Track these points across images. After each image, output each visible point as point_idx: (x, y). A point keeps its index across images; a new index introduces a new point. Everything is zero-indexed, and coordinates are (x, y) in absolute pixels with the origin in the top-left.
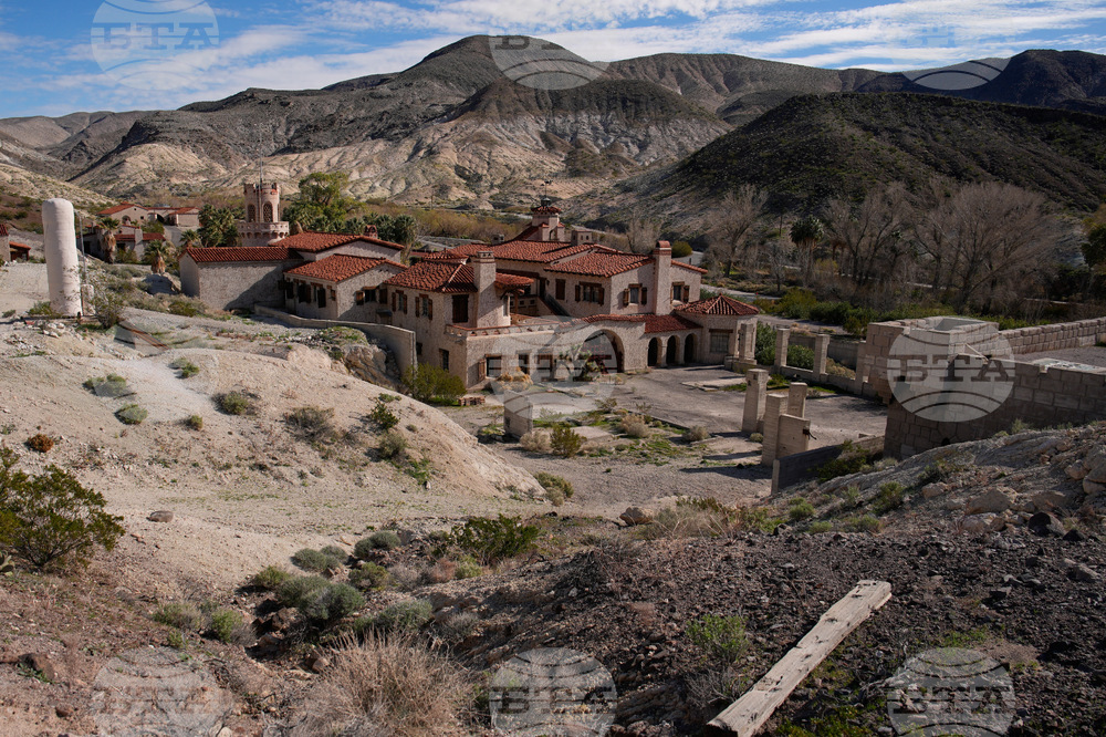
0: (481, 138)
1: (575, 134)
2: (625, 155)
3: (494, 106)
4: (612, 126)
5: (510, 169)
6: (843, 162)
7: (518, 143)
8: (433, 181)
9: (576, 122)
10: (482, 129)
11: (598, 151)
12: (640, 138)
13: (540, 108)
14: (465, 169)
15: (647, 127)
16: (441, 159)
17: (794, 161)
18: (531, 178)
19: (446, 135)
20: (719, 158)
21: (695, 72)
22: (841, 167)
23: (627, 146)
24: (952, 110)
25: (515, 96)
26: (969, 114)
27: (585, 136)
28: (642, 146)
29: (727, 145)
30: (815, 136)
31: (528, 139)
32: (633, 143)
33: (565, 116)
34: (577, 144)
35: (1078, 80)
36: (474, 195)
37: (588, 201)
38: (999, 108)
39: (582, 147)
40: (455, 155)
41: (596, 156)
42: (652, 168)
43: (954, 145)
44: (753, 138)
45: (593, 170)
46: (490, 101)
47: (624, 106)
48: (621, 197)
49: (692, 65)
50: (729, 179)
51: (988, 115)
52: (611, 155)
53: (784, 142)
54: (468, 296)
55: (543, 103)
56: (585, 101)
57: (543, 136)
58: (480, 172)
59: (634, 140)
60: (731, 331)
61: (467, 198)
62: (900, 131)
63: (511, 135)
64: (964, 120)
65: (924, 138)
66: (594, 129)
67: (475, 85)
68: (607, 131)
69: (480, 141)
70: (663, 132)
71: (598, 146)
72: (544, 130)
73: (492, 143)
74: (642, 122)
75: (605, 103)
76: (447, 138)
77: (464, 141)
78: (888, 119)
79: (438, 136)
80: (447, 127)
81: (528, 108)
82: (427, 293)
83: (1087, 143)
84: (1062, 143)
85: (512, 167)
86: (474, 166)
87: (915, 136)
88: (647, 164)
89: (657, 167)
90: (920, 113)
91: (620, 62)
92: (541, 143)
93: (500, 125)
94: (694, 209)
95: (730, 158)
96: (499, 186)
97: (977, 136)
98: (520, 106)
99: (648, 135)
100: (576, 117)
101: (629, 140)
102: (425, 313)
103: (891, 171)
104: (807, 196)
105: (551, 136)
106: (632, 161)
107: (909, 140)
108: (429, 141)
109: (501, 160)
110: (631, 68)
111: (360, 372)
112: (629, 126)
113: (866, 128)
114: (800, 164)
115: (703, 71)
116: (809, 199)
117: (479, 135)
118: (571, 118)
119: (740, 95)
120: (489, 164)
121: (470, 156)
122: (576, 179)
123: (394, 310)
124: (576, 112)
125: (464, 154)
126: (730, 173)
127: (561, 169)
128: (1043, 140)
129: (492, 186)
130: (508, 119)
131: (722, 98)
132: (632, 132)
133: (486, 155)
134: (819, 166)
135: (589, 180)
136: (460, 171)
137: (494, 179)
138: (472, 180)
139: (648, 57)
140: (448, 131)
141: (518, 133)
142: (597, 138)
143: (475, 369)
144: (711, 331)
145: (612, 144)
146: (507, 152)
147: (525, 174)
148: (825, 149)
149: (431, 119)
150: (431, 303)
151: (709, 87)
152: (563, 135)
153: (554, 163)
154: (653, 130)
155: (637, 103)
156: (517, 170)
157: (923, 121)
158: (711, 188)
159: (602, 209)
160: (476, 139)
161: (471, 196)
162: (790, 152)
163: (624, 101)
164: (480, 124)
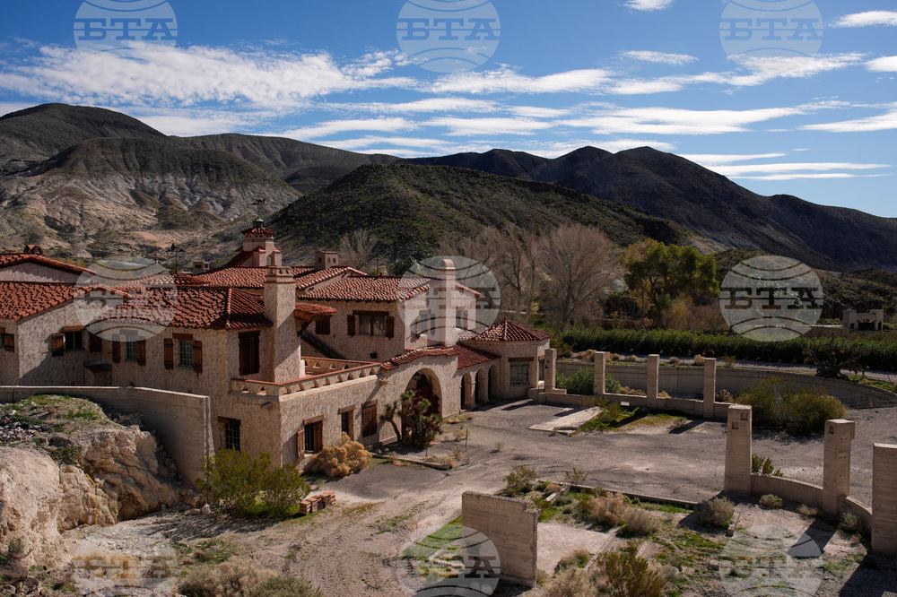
0: (71, 193)
1: (163, 193)
2: (211, 211)
3: (82, 165)
4: (197, 188)
5: (103, 221)
6: (415, 216)
7: (109, 199)
8: (21, 230)
9: (164, 182)
10: (71, 184)
11: (186, 208)
12: (223, 198)
13: (129, 168)
14: (55, 220)
15: (229, 190)
16: (29, 209)
17: (374, 214)
18: (126, 230)
19: (32, 188)
20: (309, 212)
21: (257, 150)
22: (414, 220)
23: (212, 205)
24: (480, 180)
25: (103, 157)
26: (493, 183)
27: (173, 195)
28: (226, 205)
29: (313, 202)
30: (388, 195)
31: (118, 196)
32: (217, 202)
33: (154, 177)
34: (167, 202)
35: (527, 171)
36: (68, 244)
37: (189, 250)
38: (510, 181)
39: (171, 204)
40: (44, 207)
41: (185, 212)
42: (238, 223)
43: (488, 205)
44: (335, 196)
45: (185, 224)
46: (78, 159)
47: (207, 172)
48: (223, 245)
49: (255, 144)
50: (322, 230)
51: (504, 185)
52: (198, 211)
53: (363, 200)
54: (258, 333)
55: (131, 165)
56: (171, 165)
57: (133, 193)
58: (72, 223)
59: (218, 200)
60: (532, 359)
61: (60, 247)
62: (448, 194)
63: (102, 192)
64: (489, 188)
65: (466, 200)
66: (181, 189)
67: (57, 146)
68: (193, 191)
69: (71, 195)
70: (242, 193)
71: (186, 204)
72: (133, 188)
73: (83, 198)
74: (223, 184)
75: (189, 168)
76: (32, 191)
77: (53, 194)
78: (437, 185)
79: (22, 188)
80: (33, 181)
81: (117, 168)
82: (190, 331)
83: (570, 207)
84: (555, 207)
85: (106, 219)
86: (65, 218)
87: (459, 197)
88: (232, 220)
89: (242, 222)
90: (458, 181)
91: (193, 138)
92: (131, 199)
93: (89, 182)
94: (295, 254)
95: (318, 212)
96: (93, 237)
97: (502, 199)
98: (108, 165)
99: (229, 196)
100: (163, 179)
101: (213, 200)
102: (183, 363)
103: (452, 223)
104: (391, 242)
105: (141, 194)
106: (218, 217)
107: (456, 201)
108: (14, 193)
109: (94, 213)
110: (203, 143)
111: (113, 480)
112: (212, 188)
113: (423, 191)
114: (380, 216)
115: (264, 149)
116: (394, 244)
117: (67, 189)
118: (158, 179)
119: (296, 170)
120: (81, 216)
121: (61, 208)
122: (172, 231)
123: (117, 360)
124: (163, 174)
125: (54, 205)
126: (321, 225)
127: (155, 222)
128: (543, 204)
129: (86, 237)
130: (97, 178)
131: (281, 171)
132: (215, 193)
133: (77, 207)
134: (396, 218)
135: (184, 232)
136: (50, 222)
137: (88, 230)
138: (65, 231)
139: (217, 135)
140: (34, 184)
141: (108, 190)
142: (185, 198)
143: (291, 444)
144: (511, 360)
145: (200, 202)
146: (98, 206)
147: (119, 226)
148: (399, 206)
149: (13, 173)
150: (198, 346)
151: (270, 162)
152: (152, 194)
153: (147, 217)
154: (234, 192)
155: (218, 169)
156: (111, 222)
157: (462, 187)
158: (307, 237)
159: (206, 256)
160: (65, 192)
161: (65, 245)
162: (370, 207)
163: (206, 167)
164: (68, 180)
